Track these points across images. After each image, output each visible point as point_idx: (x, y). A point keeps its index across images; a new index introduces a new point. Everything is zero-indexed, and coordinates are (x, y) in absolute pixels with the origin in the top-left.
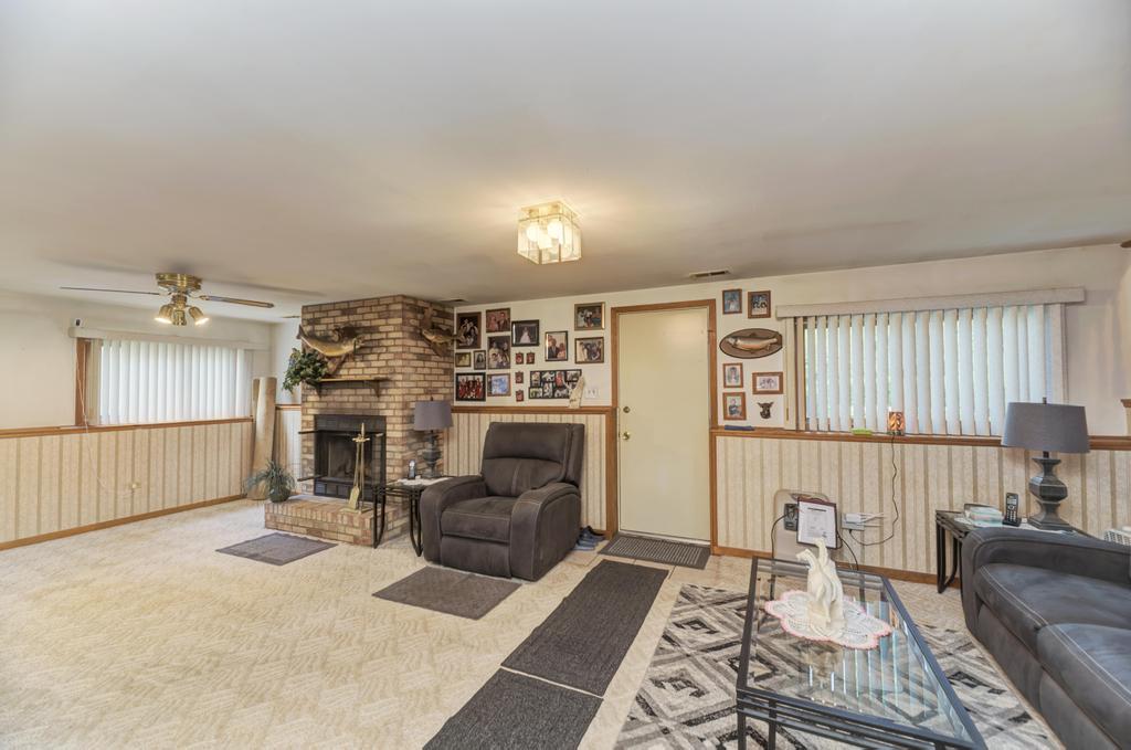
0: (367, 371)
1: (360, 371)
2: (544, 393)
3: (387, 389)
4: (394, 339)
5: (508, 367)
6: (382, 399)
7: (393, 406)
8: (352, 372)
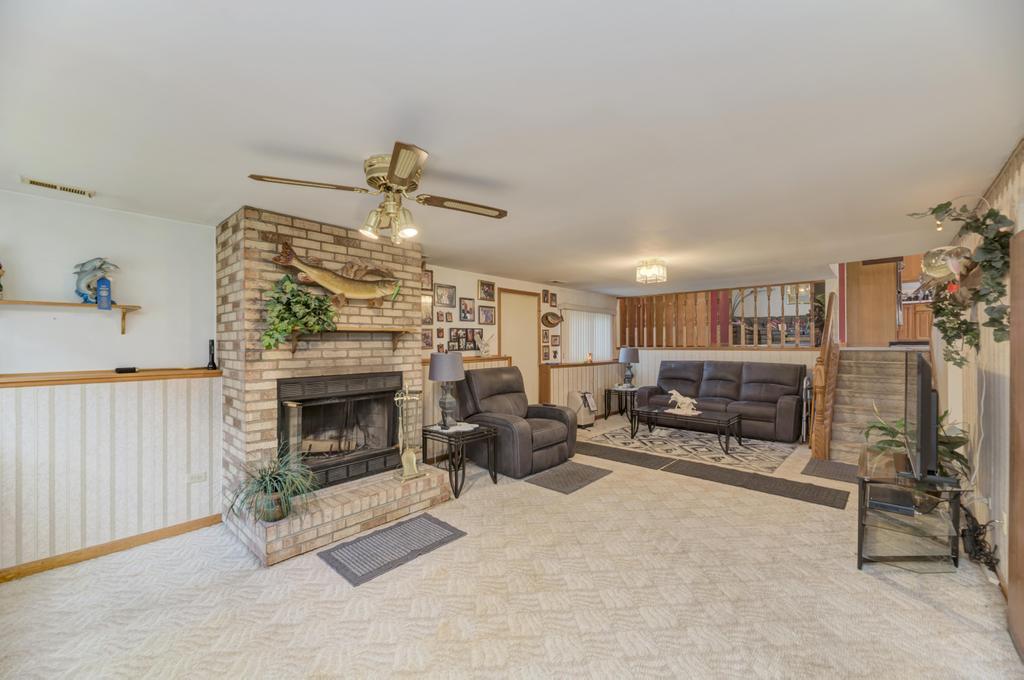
0: (377, 320)
1: (368, 320)
2: (459, 346)
3: (404, 341)
4: (413, 288)
5: (432, 323)
6: (397, 353)
7: (411, 360)
8: (353, 319)
